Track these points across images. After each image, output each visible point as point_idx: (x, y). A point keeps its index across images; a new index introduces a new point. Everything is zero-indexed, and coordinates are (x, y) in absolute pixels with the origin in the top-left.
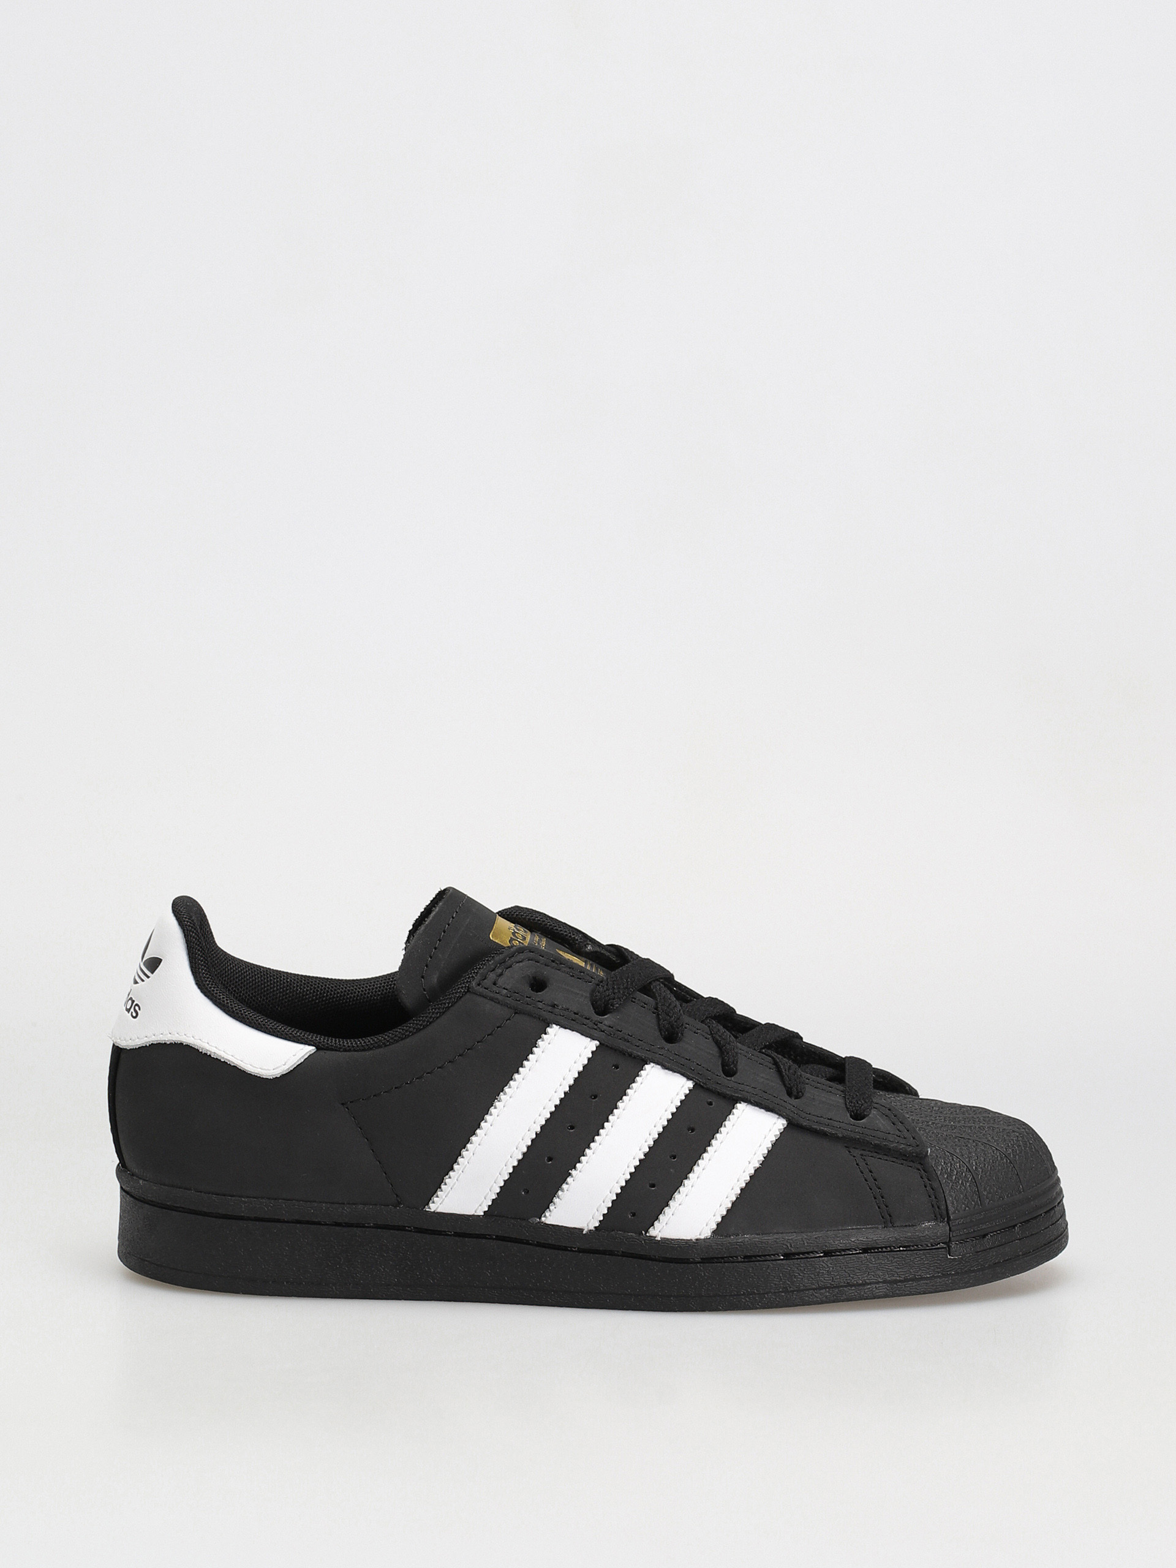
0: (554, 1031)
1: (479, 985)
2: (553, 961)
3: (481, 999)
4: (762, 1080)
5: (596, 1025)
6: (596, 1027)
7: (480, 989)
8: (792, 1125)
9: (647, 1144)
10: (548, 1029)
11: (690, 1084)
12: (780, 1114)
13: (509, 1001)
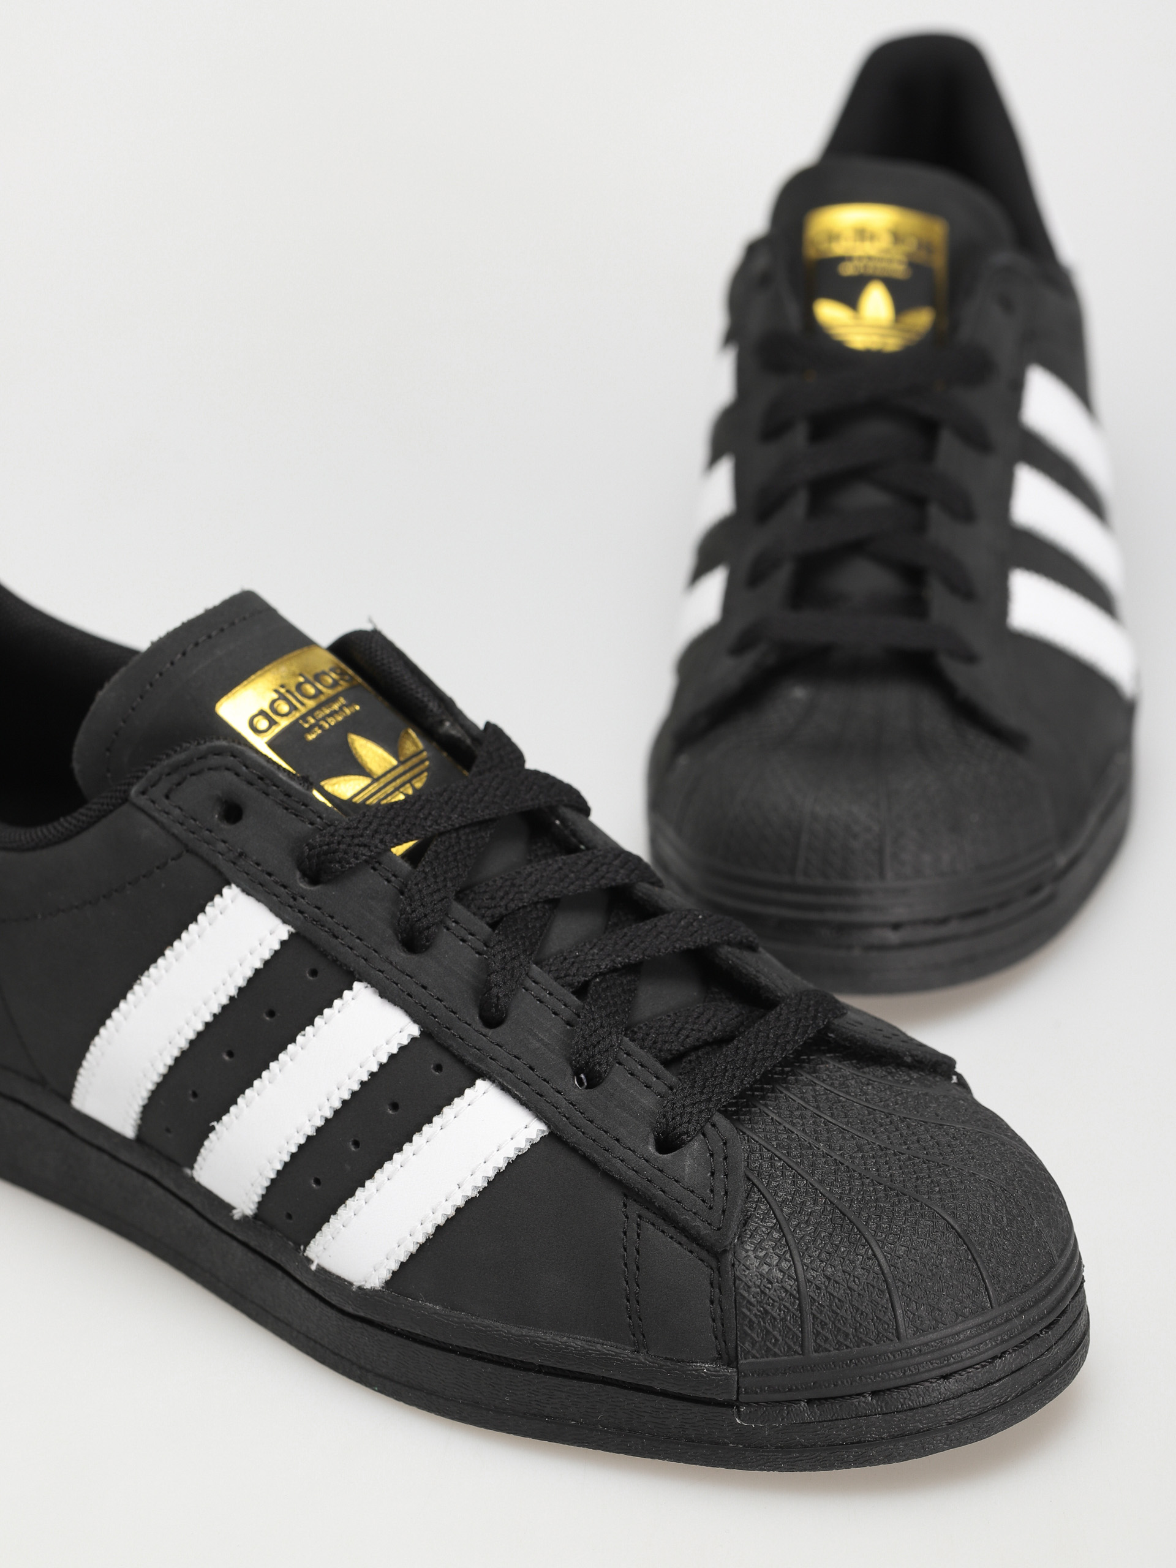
0: (231, 893)
1: (143, 793)
2: (261, 779)
3: (143, 817)
4: (538, 1045)
5: (295, 899)
6: (292, 902)
7: (142, 801)
8: (553, 1138)
9: (319, 1114)
10: (225, 890)
11: (415, 1030)
12: (540, 1115)
13: (177, 829)
